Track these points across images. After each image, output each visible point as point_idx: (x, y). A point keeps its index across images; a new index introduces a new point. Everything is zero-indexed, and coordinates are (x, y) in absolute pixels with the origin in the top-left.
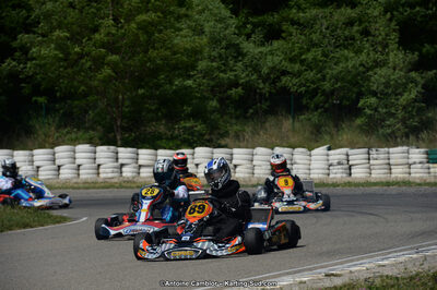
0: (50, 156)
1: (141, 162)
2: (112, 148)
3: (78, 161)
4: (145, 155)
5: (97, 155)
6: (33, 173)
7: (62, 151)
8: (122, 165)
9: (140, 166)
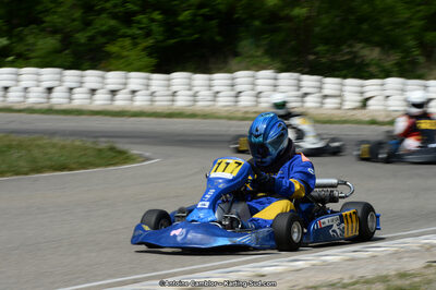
0: (229, 82)
1: (326, 92)
2: (296, 75)
3: (259, 89)
4: (331, 84)
5: (280, 82)
6: (210, 98)
7: (243, 77)
8: (306, 94)
9: (326, 96)
